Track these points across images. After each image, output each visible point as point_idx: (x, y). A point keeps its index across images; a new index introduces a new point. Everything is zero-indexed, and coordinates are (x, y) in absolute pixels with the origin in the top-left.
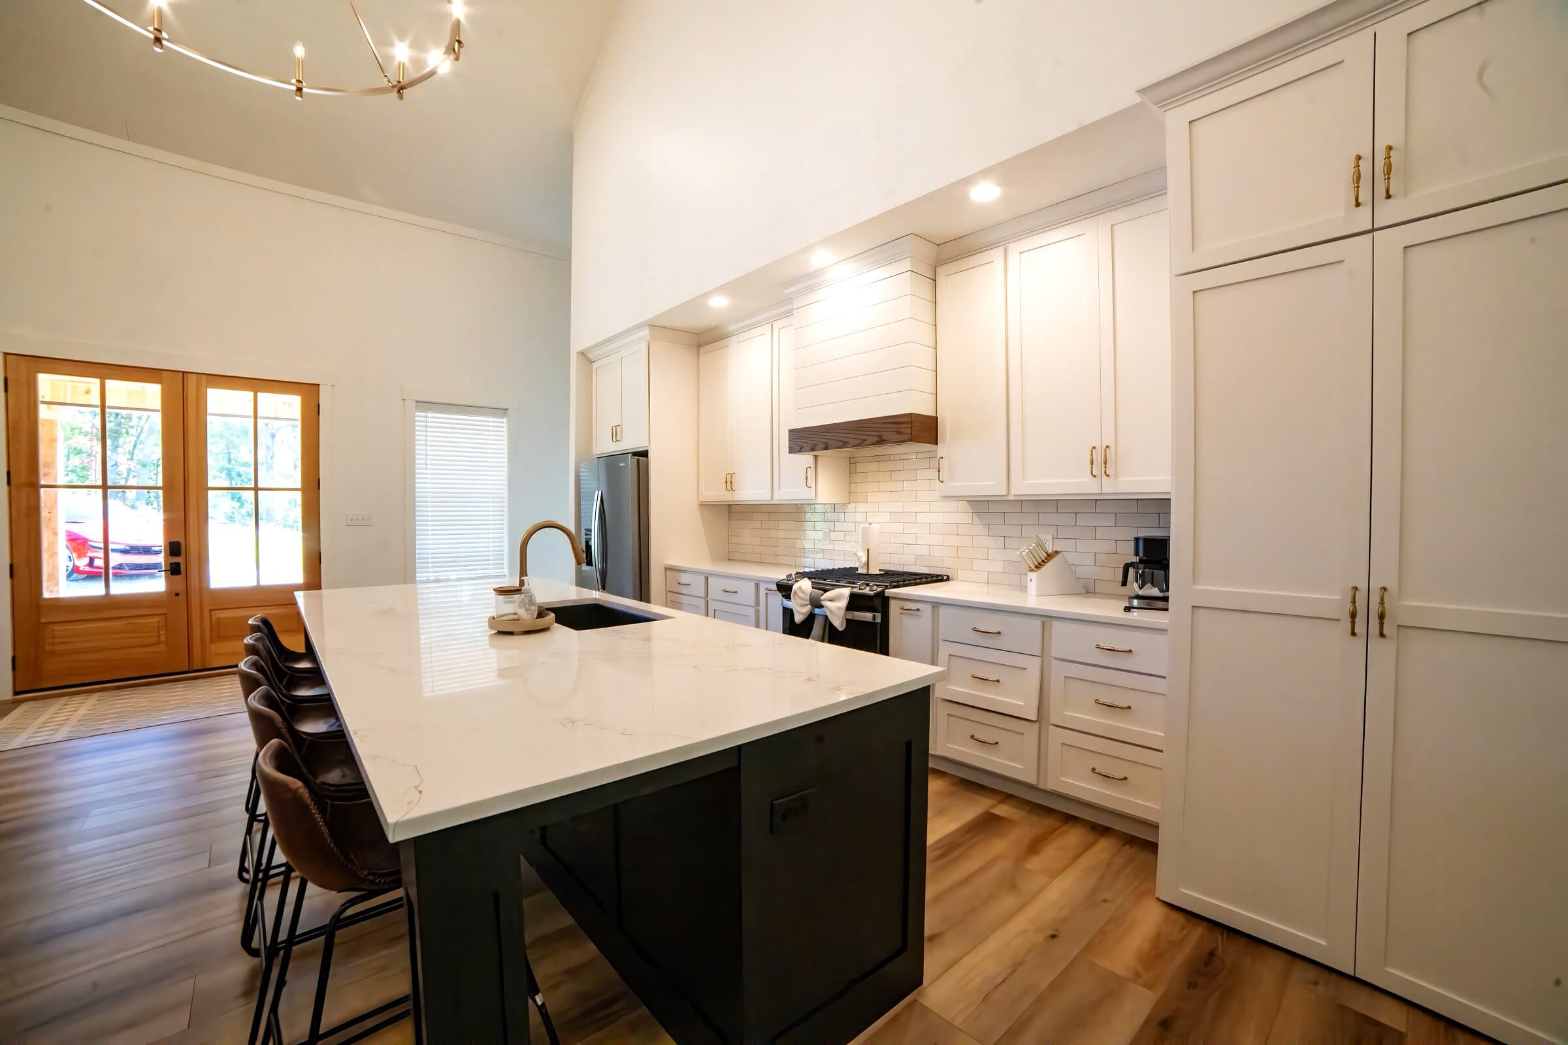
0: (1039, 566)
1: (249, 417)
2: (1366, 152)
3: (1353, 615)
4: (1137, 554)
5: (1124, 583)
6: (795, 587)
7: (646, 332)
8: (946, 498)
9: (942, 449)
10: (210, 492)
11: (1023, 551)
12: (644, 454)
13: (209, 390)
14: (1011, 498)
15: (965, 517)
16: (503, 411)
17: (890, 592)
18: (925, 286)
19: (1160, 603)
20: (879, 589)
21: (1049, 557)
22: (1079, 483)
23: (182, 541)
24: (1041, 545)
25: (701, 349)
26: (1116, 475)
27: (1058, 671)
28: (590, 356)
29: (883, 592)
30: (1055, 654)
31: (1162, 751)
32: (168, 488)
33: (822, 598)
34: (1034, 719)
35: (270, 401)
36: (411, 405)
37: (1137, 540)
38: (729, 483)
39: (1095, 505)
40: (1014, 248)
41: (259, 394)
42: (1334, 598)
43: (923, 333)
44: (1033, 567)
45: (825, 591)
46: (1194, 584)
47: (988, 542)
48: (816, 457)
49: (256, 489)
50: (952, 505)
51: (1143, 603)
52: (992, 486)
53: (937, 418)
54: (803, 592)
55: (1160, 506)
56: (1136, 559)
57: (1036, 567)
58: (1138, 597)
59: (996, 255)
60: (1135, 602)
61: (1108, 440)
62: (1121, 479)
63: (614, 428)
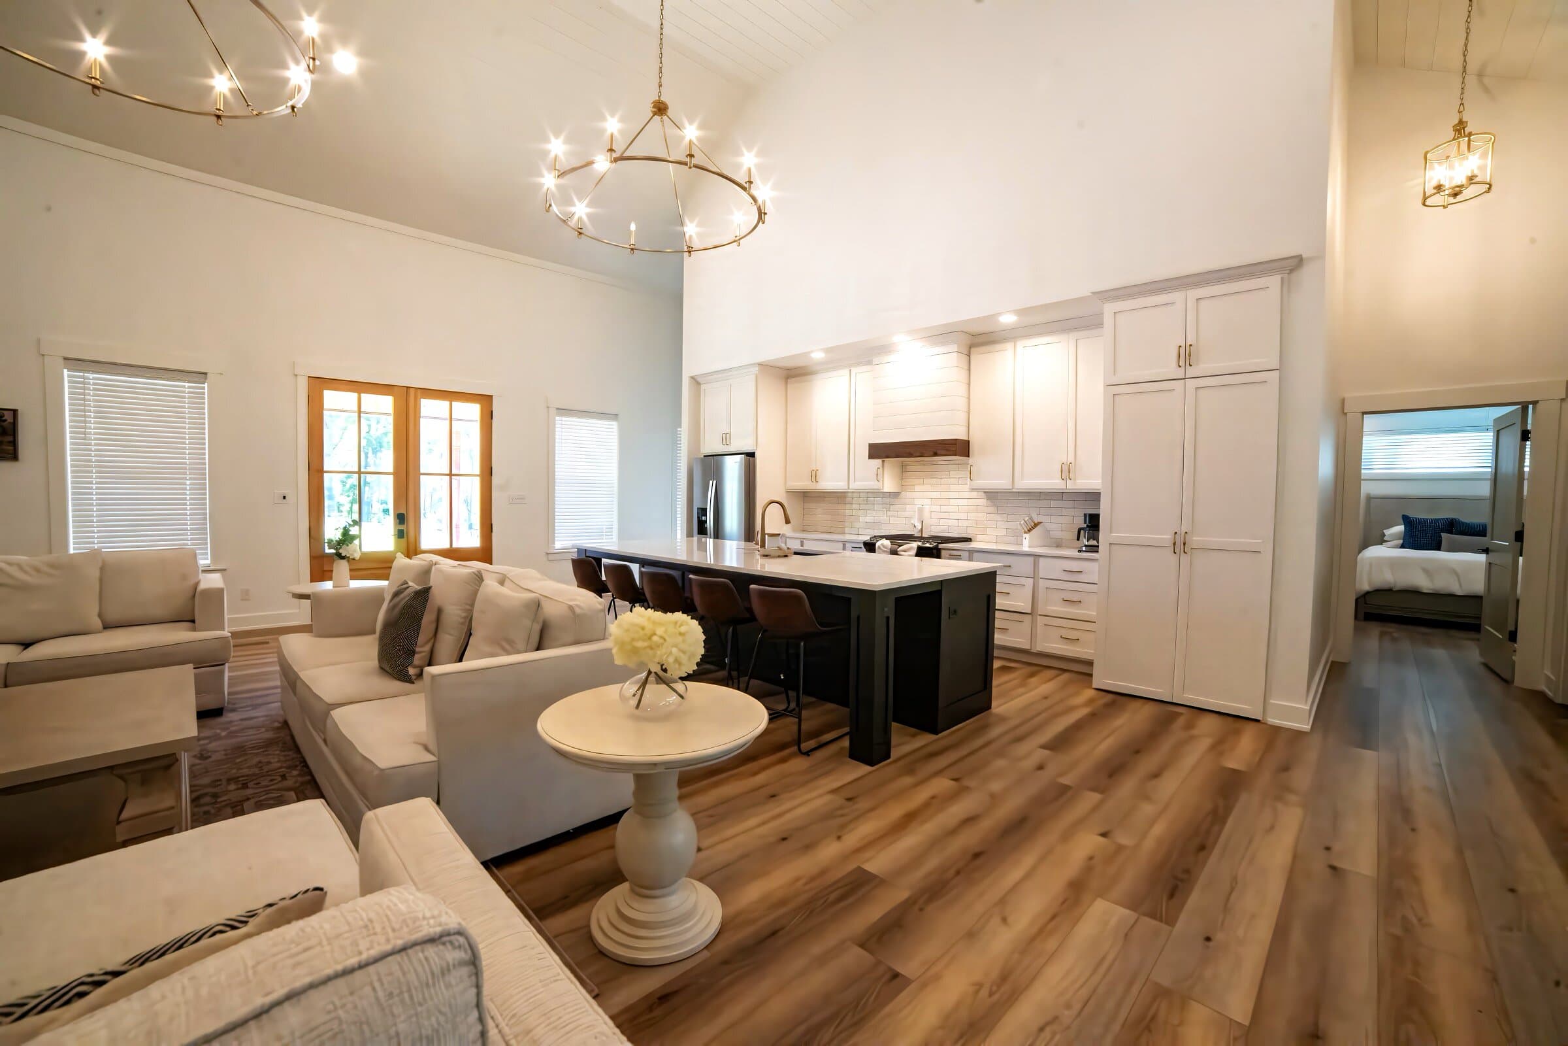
0: (1030, 530)
1: (445, 419)
2: (1183, 344)
3: (1174, 544)
4: (1085, 523)
5: (1078, 539)
6: (878, 544)
7: (756, 369)
8: (973, 490)
9: (971, 460)
10: (421, 476)
11: (1019, 523)
12: (751, 455)
13: (422, 400)
14: (1014, 490)
15: (983, 502)
16: (614, 416)
17: (941, 546)
18: (964, 358)
19: (1094, 549)
20: (935, 544)
21: (1036, 525)
22: (1055, 483)
23: (405, 513)
24: (1031, 518)
25: (789, 380)
26: (1075, 479)
27: (1042, 584)
28: (699, 380)
29: (937, 546)
30: (1041, 575)
31: (1095, 622)
32: (396, 474)
33: (899, 550)
34: (1029, 612)
35: (460, 408)
36: (553, 411)
37: (1085, 515)
38: (814, 476)
39: (1061, 495)
40: (1021, 344)
41: (453, 403)
42: (1167, 537)
43: (962, 390)
44: (1026, 530)
45: (900, 546)
46: (1111, 533)
47: (998, 517)
48: (883, 461)
49: (451, 475)
50: (975, 494)
51: (1088, 548)
52: (1002, 483)
53: (969, 441)
54: (884, 546)
55: (1095, 497)
56: (1085, 526)
57: (1028, 530)
58: (1086, 546)
59: (1009, 346)
60: (1084, 549)
61: (1071, 459)
62: (1077, 481)
63: (724, 436)
